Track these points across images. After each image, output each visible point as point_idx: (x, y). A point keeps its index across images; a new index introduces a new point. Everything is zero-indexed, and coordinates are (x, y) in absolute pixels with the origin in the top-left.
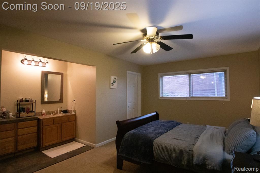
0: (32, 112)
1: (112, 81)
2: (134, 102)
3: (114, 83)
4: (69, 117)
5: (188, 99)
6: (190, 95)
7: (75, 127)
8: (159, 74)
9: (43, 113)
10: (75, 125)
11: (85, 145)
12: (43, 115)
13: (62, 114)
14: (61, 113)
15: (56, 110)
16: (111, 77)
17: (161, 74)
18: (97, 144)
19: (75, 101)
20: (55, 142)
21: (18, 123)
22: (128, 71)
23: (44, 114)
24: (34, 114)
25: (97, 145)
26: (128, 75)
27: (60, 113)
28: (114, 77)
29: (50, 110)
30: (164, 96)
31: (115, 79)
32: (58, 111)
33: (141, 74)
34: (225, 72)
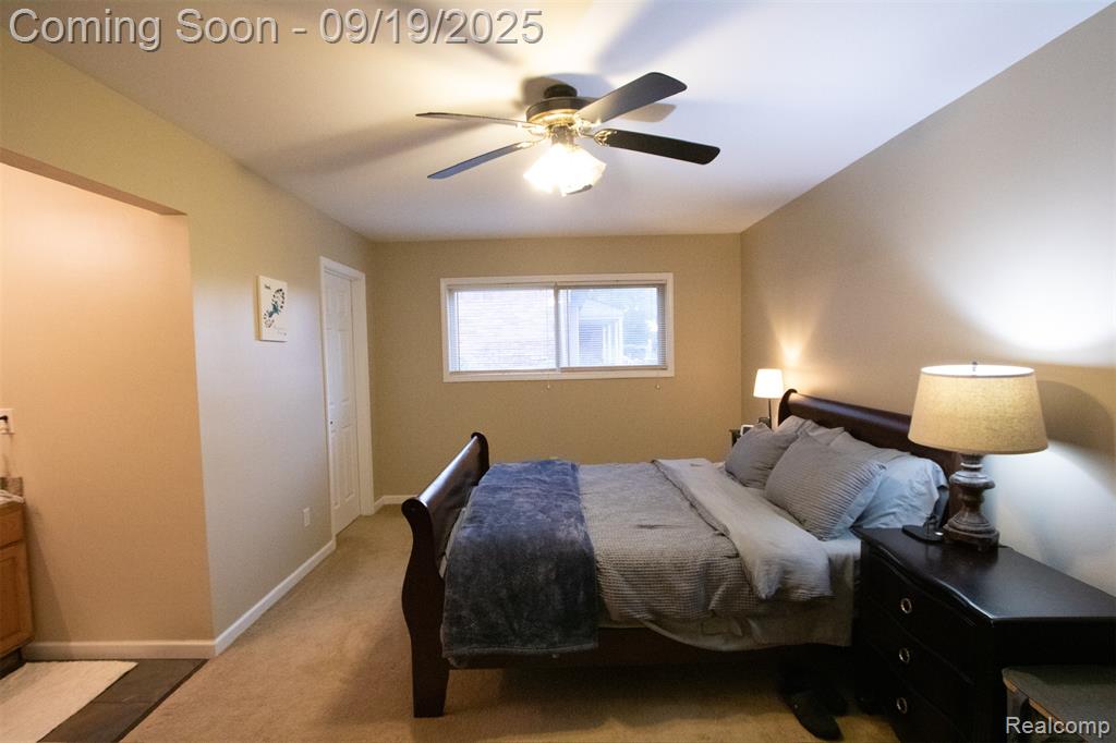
1: (267, 306)
2: (345, 400)
3: (275, 315)
5: (554, 376)
6: (558, 363)
7: (23, 579)
8: (444, 283)
10: (23, 565)
11: (133, 665)
16: (264, 280)
17: (454, 281)
18: (218, 635)
19: (5, 418)
22: (324, 261)
25: (220, 641)
26: (324, 279)
28: (277, 284)
30: (462, 369)
31: (278, 295)
33: (367, 277)
34: (661, 288)
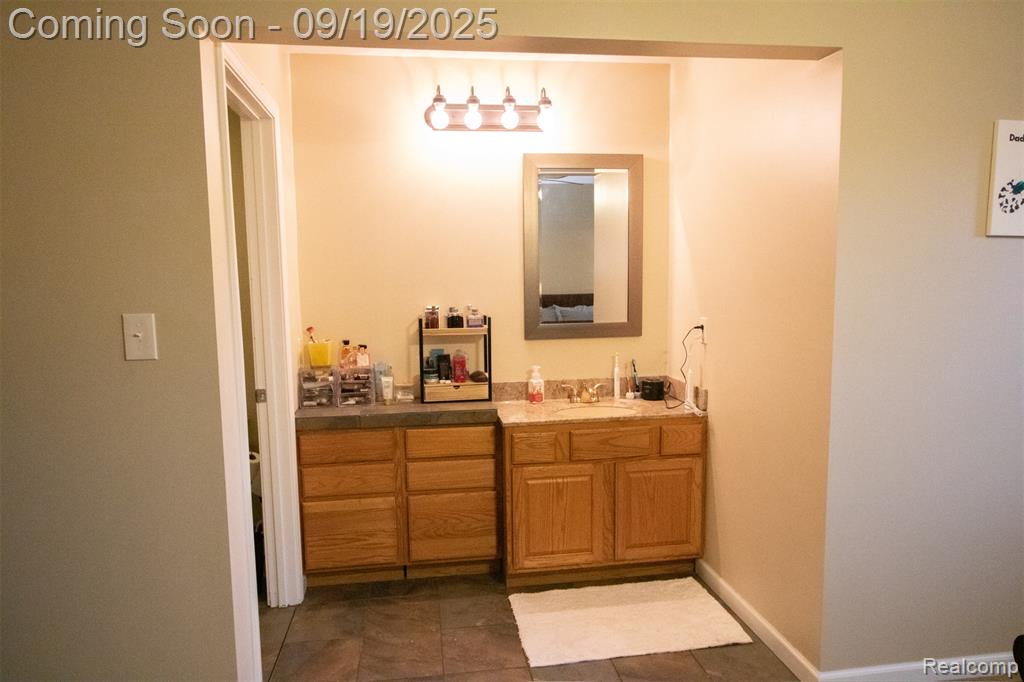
0: (476, 378)
4: (659, 430)
7: (697, 495)
9: (530, 390)
10: (698, 479)
12: (533, 398)
13: (629, 407)
14: (630, 394)
15: (602, 374)
16: (1008, 127)
19: (702, 327)
20: (580, 559)
21: (410, 432)
23: (539, 394)
24: (482, 390)
27: (623, 395)
29: (571, 375)
32: (613, 380)
